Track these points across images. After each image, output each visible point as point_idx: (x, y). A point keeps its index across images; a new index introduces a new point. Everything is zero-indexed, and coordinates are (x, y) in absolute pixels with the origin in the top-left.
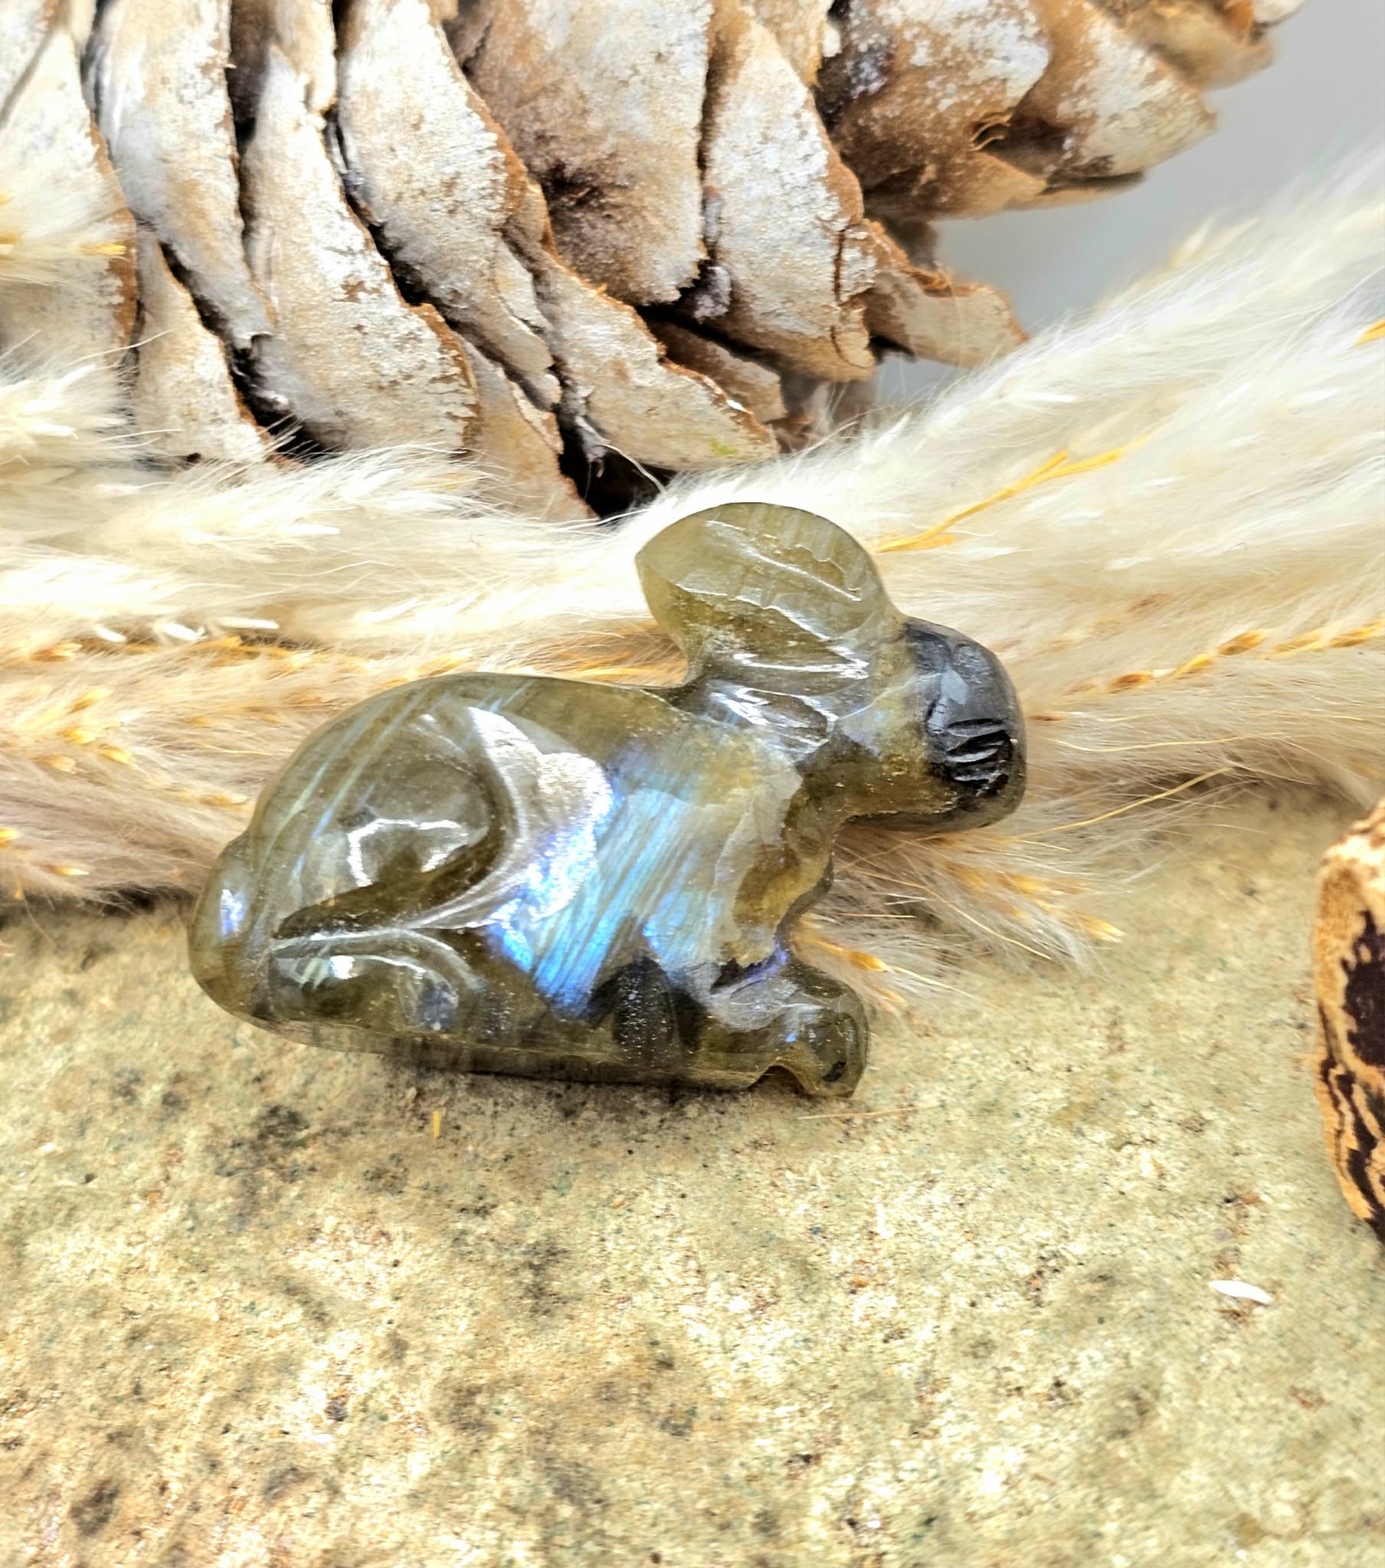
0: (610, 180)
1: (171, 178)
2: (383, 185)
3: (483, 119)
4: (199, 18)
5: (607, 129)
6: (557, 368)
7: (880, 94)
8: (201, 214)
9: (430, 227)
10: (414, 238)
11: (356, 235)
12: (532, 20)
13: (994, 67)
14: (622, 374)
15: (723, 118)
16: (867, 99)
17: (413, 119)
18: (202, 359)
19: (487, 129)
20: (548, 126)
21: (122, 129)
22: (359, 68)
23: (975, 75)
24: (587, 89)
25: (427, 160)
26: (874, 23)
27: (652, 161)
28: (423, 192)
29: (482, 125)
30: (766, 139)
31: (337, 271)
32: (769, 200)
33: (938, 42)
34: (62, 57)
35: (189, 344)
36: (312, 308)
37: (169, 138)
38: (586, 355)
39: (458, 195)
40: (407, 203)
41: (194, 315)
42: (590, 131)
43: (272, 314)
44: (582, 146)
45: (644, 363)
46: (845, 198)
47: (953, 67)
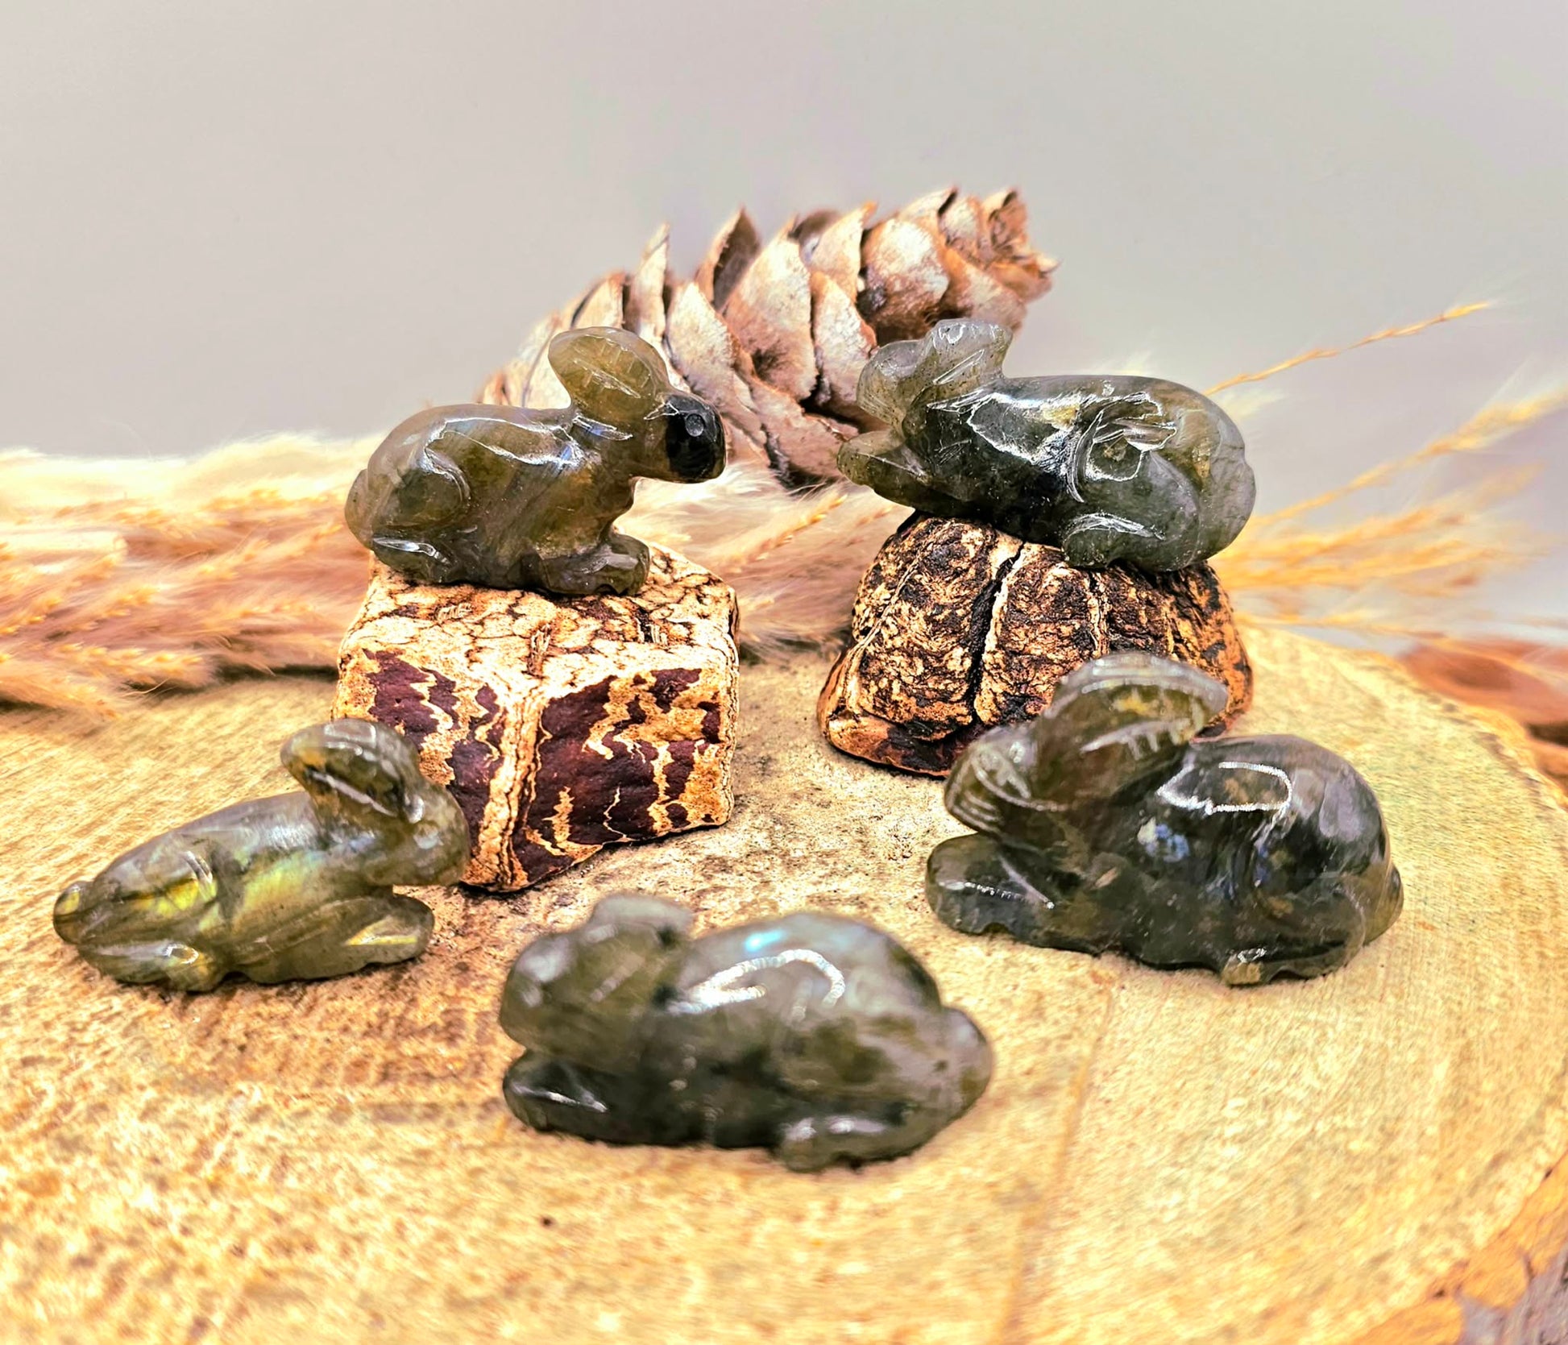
0: (779, 352)
2: (686, 358)
3: (720, 322)
5: (775, 331)
6: (763, 428)
7: (884, 306)
10: (700, 378)
13: (927, 287)
14: (789, 424)
15: (819, 318)
16: (880, 308)
17: (695, 329)
19: (722, 325)
20: (754, 335)
22: (675, 317)
23: (920, 292)
24: (765, 316)
25: (702, 344)
26: (878, 277)
27: (793, 339)
28: (701, 357)
29: (720, 324)
30: (836, 321)
32: (839, 345)
33: (903, 280)
38: (775, 419)
39: (714, 355)
42: (768, 333)
44: (766, 340)
45: (796, 418)
46: (869, 337)
47: (911, 289)
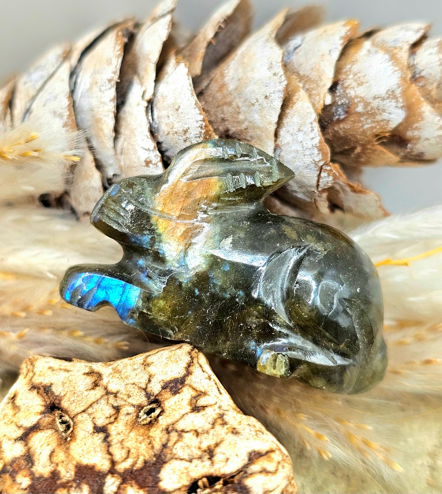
0: (244, 137)
1: (93, 116)
2: (163, 128)
3: (199, 110)
4: (111, 63)
5: (245, 120)
7: (343, 120)
8: (102, 130)
9: (178, 145)
10: (172, 147)
11: (152, 144)
12: (226, 79)
13: (385, 116)
15: (285, 121)
16: (339, 121)
17: (177, 107)
18: (94, 180)
19: (200, 114)
20: (226, 116)
21: (81, 97)
22: (162, 87)
23: (378, 118)
24: (240, 105)
25: (179, 122)
26: (345, 95)
27: (259, 132)
28: (176, 133)
29: (199, 112)
30: (299, 130)
31: (143, 156)
32: (297, 151)
33: (367, 104)
34: (64, 71)
35: (91, 174)
36: (134, 167)
37: (94, 102)
39: (188, 135)
40: (171, 135)
41: (93, 164)
42: (239, 120)
43: (121, 168)
44: (236, 124)
46: (324, 155)
47: (371, 114)
